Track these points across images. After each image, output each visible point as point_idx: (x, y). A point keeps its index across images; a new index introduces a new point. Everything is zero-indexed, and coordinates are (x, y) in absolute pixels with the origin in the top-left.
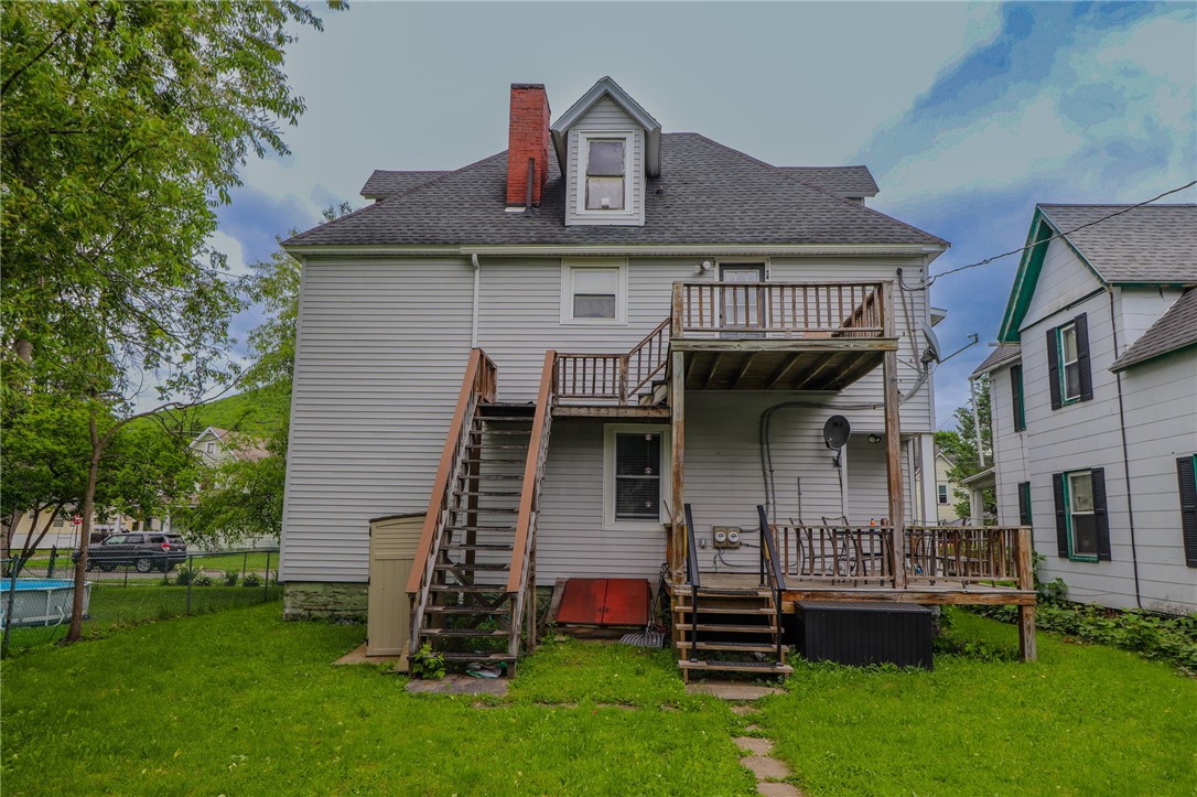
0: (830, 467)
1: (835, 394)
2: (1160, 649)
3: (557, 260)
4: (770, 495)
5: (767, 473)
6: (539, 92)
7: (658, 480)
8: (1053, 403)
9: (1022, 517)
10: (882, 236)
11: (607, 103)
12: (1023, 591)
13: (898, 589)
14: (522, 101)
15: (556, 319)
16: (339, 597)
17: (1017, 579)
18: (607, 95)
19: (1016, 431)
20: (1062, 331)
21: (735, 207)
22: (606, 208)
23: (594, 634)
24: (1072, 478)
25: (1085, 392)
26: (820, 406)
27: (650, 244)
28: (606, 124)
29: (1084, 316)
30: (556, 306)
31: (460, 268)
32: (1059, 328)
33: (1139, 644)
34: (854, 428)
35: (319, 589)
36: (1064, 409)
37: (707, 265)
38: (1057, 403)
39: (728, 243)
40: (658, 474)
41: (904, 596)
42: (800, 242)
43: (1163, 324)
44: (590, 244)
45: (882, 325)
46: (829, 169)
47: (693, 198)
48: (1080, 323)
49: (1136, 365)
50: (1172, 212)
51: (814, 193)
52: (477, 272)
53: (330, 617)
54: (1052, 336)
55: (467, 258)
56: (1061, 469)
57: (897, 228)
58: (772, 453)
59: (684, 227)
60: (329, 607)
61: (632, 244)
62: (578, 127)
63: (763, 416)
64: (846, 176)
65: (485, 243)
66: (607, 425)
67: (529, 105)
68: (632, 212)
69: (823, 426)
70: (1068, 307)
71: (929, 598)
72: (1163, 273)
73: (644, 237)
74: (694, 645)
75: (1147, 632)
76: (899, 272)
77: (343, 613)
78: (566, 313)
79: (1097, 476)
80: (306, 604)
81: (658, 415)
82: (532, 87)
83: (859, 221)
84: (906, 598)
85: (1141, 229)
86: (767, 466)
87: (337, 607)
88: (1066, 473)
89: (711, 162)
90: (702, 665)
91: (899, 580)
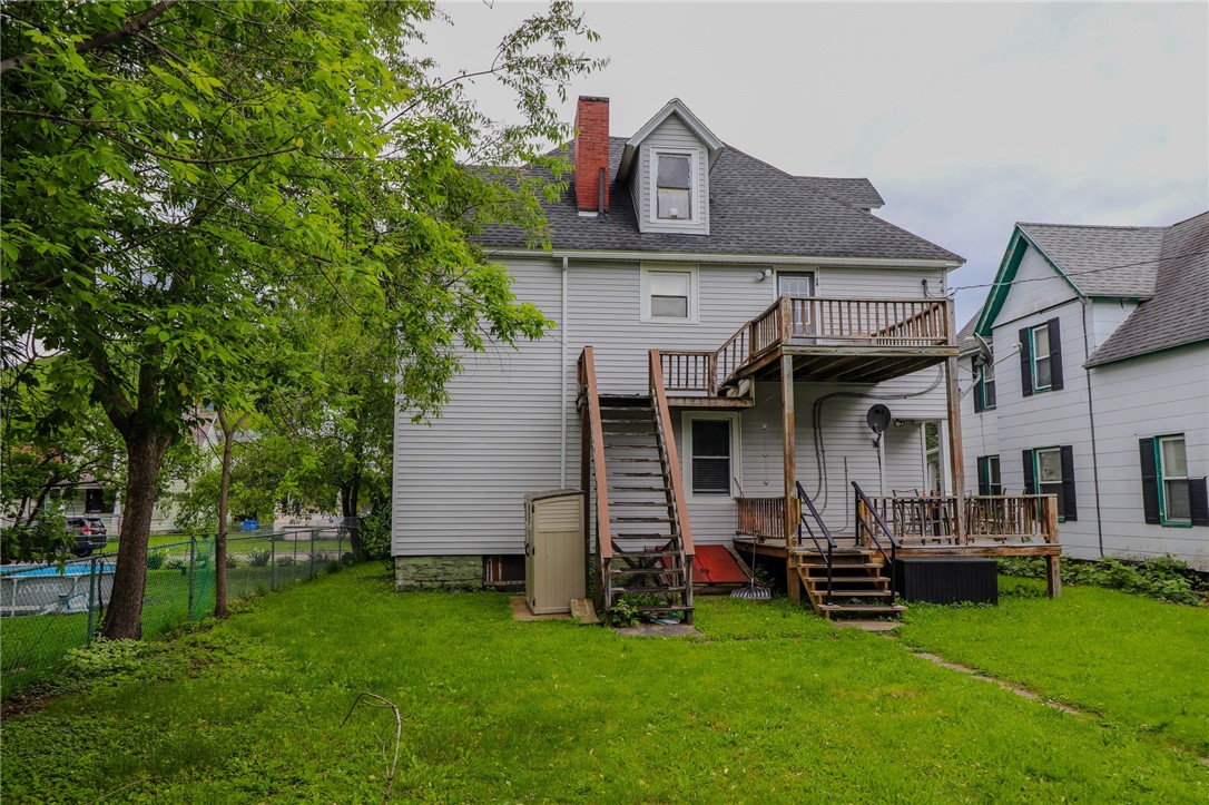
0: (871, 447)
1: (874, 386)
2: (1135, 586)
3: (636, 264)
4: (823, 472)
5: (820, 453)
6: (603, 105)
7: (728, 460)
8: (1024, 390)
9: (980, 487)
10: (911, 251)
11: (673, 121)
12: (1052, 544)
13: (962, 545)
14: (589, 112)
15: (636, 317)
16: (448, 569)
17: (1047, 535)
18: (675, 115)
19: (976, 412)
20: (1034, 330)
21: (780, 219)
22: (675, 217)
23: (704, 591)
24: (1040, 454)
25: (1057, 383)
26: (862, 396)
27: (720, 253)
28: (675, 141)
29: (1057, 320)
30: (636, 306)
31: (552, 269)
32: (1032, 328)
33: (1119, 584)
34: (894, 415)
35: (429, 562)
36: (1034, 396)
37: (768, 272)
38: (1028, 390)
39: (787, 254)
40: (728, 455)
41: (966, 550)
42: (846, 255)
43: (1125, 330)
44: (669, 251)
45: (946, 335)
46: (838, 180)
47: (741, 208)
48: (1053, 327)
49: (1104, 364)
50: (1121, 233)
51: (843, 208)
52: (565, 274)
53: (442, 586)
54: (1025, 335)
55: (557, 262)
56: (1030, 447)
57: (920, 245)
58: (823, 436)
59: (744, 237)
60: (439, 578)
61: (705, 253)
62: (648, 142)
63: (815, 405)
64: (853, 188)
65: (575, 248)
66: (684, 413)
67: (596, 116)
68: (699, 223)
69: (866, 413)
70: (1041, 312)
71: (985, 552)
72: (1124, 289)
73: (714, 246)
74: (829, 593)
75: (1125, 574)
76: (924, 282)
77: (452, 583)
78: (646, 314)
79: (1066, 453)
80: (418, 577)
81: (743, 405)
82: (598, 100)
83: (889, 237)
84: (968, 552)
85: (1100, 249)
86: (819, 447)
87: (447, 578)
88: (1035, 450)
89: (744, 172)
90: (836, 607)
91: (962, 538)
